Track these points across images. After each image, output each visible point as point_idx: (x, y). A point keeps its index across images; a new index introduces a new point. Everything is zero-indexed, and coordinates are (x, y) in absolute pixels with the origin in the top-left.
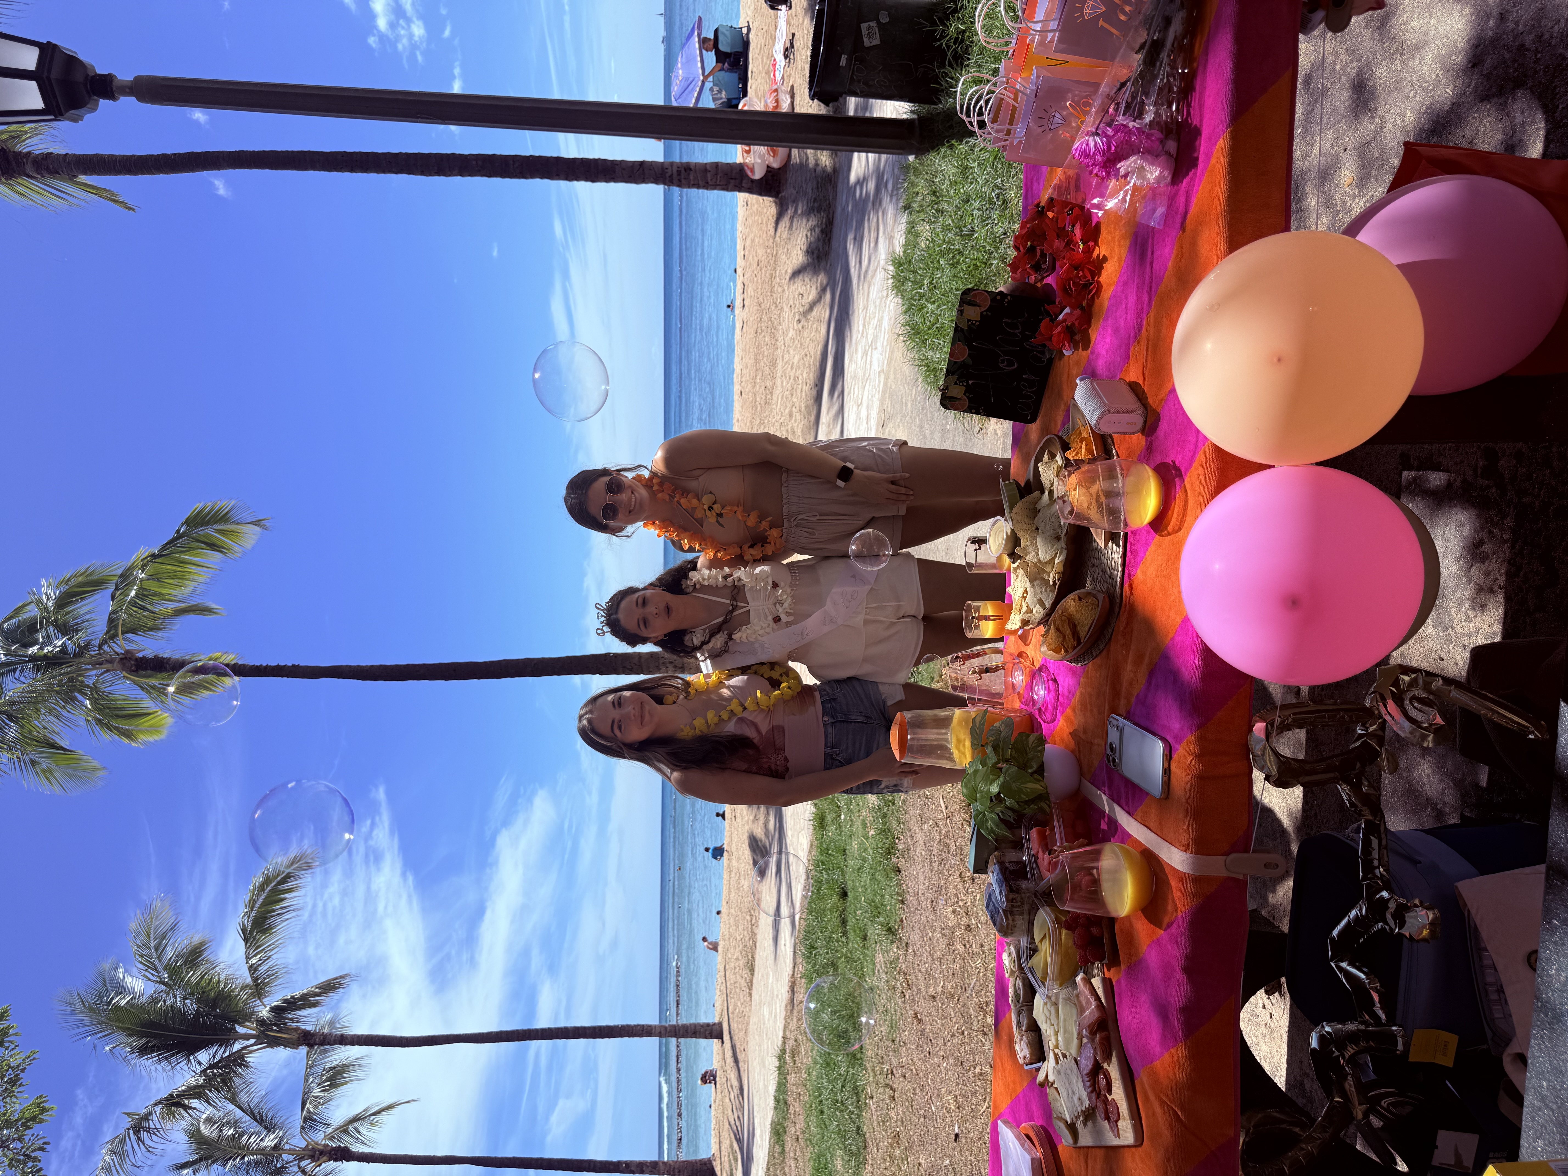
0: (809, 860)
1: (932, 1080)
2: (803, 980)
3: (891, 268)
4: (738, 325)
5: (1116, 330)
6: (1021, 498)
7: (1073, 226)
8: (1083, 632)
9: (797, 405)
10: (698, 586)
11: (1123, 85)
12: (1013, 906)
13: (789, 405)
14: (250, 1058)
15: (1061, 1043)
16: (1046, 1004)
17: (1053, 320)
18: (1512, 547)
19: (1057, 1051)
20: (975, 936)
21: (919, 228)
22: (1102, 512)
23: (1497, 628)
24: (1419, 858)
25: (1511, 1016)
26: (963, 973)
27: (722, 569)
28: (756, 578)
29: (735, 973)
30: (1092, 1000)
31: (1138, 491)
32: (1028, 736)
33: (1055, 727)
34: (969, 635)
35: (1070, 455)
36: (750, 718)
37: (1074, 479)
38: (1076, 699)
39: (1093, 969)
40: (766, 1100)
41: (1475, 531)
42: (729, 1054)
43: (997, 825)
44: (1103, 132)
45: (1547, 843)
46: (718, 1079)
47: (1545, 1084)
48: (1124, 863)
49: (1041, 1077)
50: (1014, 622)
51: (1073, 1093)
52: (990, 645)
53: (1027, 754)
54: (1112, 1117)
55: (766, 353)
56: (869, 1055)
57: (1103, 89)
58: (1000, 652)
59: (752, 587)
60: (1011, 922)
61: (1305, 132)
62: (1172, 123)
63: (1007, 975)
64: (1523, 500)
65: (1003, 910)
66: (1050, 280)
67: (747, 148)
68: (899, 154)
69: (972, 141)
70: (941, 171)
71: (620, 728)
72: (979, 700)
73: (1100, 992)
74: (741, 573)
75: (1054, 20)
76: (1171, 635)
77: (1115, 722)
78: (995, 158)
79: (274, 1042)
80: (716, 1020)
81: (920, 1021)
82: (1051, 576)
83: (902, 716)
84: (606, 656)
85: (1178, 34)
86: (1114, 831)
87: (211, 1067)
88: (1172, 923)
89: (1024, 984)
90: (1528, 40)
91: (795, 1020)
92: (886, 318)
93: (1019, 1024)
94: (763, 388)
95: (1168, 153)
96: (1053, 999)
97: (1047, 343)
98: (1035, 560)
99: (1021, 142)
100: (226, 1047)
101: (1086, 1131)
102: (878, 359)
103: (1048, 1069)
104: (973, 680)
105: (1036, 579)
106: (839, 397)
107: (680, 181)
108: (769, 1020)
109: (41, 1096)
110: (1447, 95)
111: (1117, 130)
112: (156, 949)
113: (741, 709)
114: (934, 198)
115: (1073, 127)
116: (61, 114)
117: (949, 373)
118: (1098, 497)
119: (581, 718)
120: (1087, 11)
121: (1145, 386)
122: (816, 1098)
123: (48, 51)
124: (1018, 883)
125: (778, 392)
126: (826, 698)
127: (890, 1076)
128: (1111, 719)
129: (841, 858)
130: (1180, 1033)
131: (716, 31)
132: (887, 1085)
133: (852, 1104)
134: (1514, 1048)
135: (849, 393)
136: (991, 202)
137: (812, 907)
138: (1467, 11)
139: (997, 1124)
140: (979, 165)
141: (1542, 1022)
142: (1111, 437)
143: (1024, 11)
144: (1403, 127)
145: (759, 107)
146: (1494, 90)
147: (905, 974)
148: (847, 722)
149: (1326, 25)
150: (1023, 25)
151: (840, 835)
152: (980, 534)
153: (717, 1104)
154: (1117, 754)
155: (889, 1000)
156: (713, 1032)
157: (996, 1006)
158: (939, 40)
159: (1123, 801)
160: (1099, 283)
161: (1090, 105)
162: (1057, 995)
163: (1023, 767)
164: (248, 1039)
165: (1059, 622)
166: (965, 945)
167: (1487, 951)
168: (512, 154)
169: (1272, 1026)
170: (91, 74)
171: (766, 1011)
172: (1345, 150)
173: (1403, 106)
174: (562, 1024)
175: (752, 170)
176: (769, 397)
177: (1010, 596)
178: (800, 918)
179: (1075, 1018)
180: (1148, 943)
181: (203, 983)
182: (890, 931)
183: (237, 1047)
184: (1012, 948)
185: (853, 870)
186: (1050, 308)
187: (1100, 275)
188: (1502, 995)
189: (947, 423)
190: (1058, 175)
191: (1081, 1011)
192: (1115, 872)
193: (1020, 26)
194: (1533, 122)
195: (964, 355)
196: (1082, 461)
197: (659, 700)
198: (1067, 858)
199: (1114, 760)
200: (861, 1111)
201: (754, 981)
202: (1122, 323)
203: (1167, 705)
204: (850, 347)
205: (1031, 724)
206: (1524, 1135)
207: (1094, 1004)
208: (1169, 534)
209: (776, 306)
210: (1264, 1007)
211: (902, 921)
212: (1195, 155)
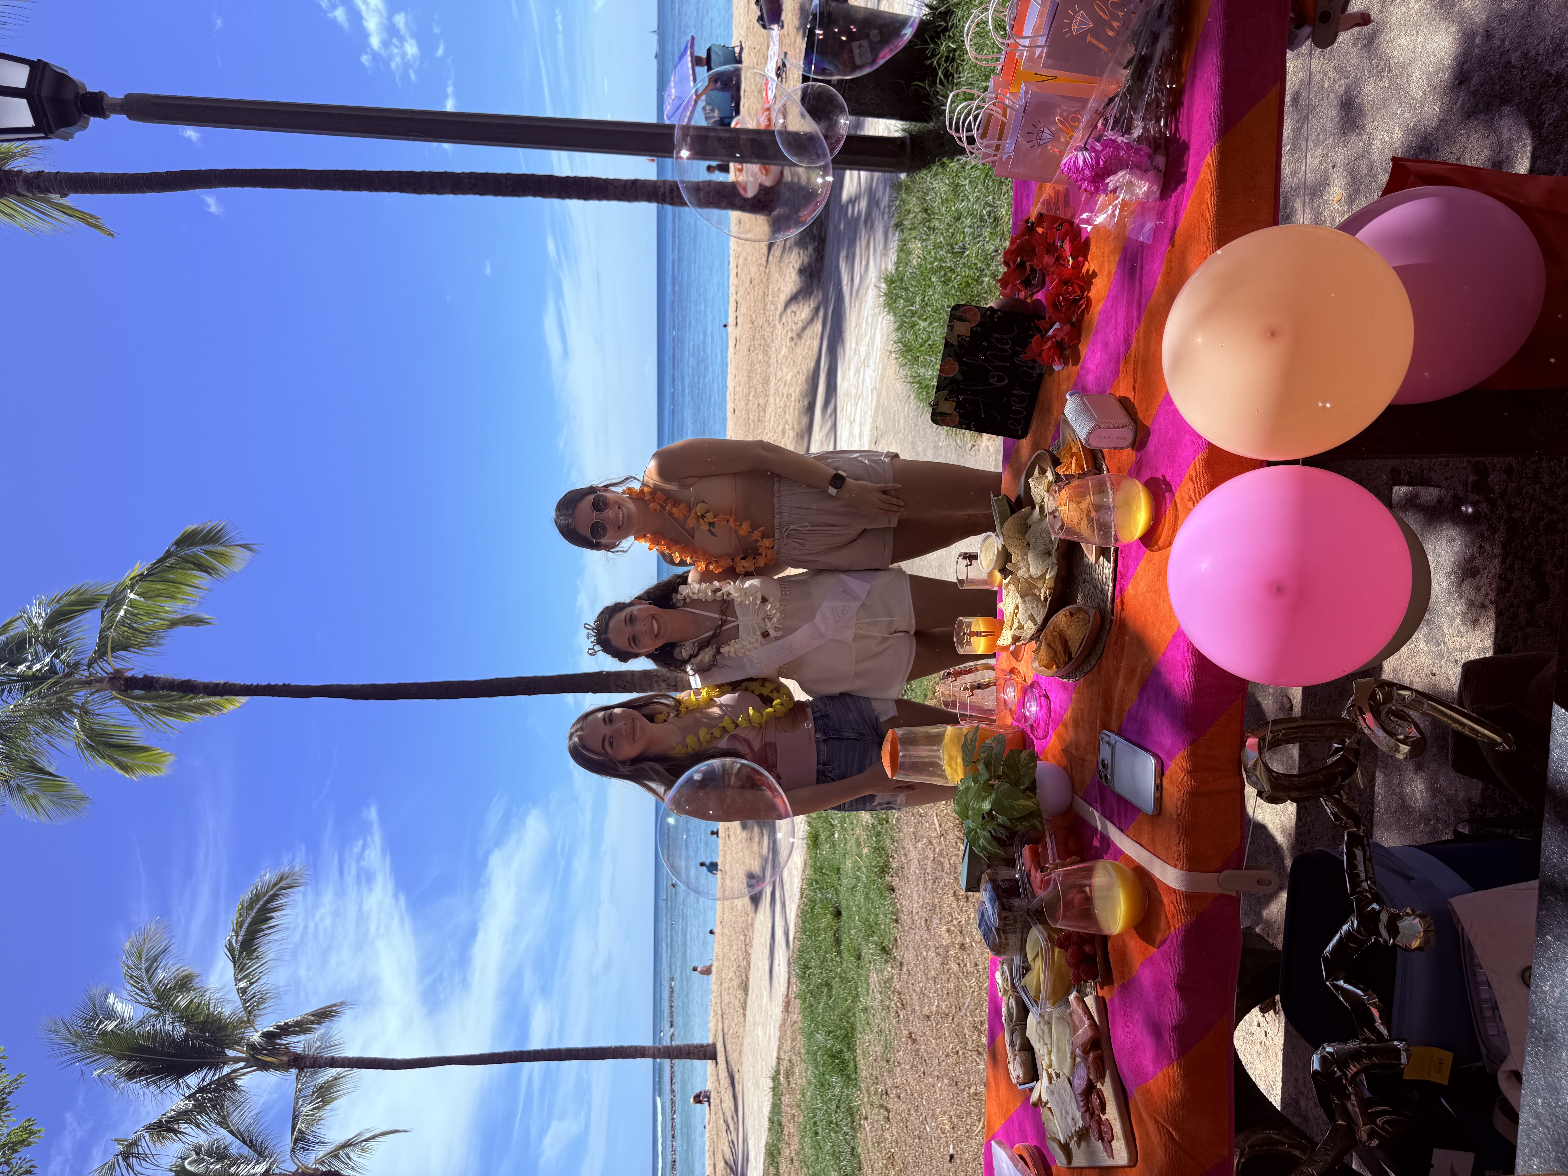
0: (803, 880)
1: (926, 1100)
2: (797, 1000)
3: (883, 286)
4: (731, 343)
5: (1106, 345)
6: (1012, 514)
7: (1063, 242)
8: (1074, 647)
9: (790, 422)
10: (688, 600)
11: (1111, 100)
12: (1005, 924)
13: (782, 423)
14: (239, 1082)
15: (1054, 1063)
16: (1039, 1023)
17: (1043, 336)
18: (1503, 562)
19: (1050, 1070)
20: (969, 955)
21: (911, 246)
22: (1092, 526)
23: (1489, 643)
24: (1412, 874)
25: (1505, 1033)
26: (957, 993)
27: (711, 583)
28: (745, 593)
29: (729, 994)
30: (1085, 1019)
31: (1128, 506)
32: (1020, 752)
33: (1047, 743)
34: (961, 651)
35: (1061, 470)
36: (742, 735)
37: (1064, 494)
38: (1068, 715)
39: (1086, 987)
40: (760, 1121)
41: (1466, 546)
42: (723, 1074)
43: (989, 843)
44: (1092, 147)
45: (1539, 858)
46: (712, 1100)
47: (1540, 1101)
48: (1118, 882)
49: (1034, 1097)
50: (1005, 638)
51: (1067, 1113)
52: (983, 661)
53: (1019, 771)
54: (1106, 1137)
55: (759, 371)
56: (864, 1075)
57: (1092, 104)
58: (992, 668)
59: (741, 602)
60: (1003, 941)
61: (1294, 148)
62: (1160, 138)
63: (1000, 994)
64: (1514, 515)
65: (996, 929)
66: (1039, 296)
67: (739, 166)
68: (891, 172)
69: (963, 159)
70: (933, 189)
71: (611, 744)
72: (971, 716)
73: (1093, 1010)
74: (731, 588)
75: (1042, 35)
76: (1162, 651)
77: (1107, 739)
78: (986, 176)
79: (264, 1066)
80: (710, 1041)
81: (914, 1041)
82: (1043, 592)
83: (893, 733)
84: (599, 674)
85: (1166, 50)
86: (1107, 848)
87: (201, 1090)
88: (1165, 941)
89: (1017, 1003)
90: (1514, 57)
91: (789, 1041)
92: (878, 336)
93: (1012, 1044)
94: (756, 405)
95: (1157, 168)
96: (1046, 1018)
97: (1037, 359)
98: (1026, 576)
99: (1010, 157)
100: (216, 1070)
101: (1079, 1151)
102: (870, 376)
103: (1041, 1088)
104: (965, 696)
105: (1027, 595)
106: (831, 415)
107: (672, 199)
108: (763, 1041)
109: (29, 1120)
110: (1434, 112)
111: (1105, 145)
112: (147, 971)
113: (734, 726)
114: (925, 216)
115: (1061, 142)
116: (52, 132)
117: (939, 388)
118: (1089, 511)
119: (571, 735)
120: (1075, 27)
121: (1135, 402)
122: (811, 1119)
123: (38, 69)
124: (1011, 901)
125: (770, 409)
126: (818, 714)
127: (884, 1096)
128: (1103, 736)
129: (835, 877)
130: (1173, 1052)
131: (709, 50)
132: (881, 1106)
133: (847, 1125)
134: (1509, 1065)
135: (842, 410)
136: (982, 219)
137: (806, 927)
138: (1453, 29)
139: (991, 1144)
140: (970, 182)
141: (1537, 1039)
142: (1101, 452)
143: (1012, 27)
144: (1391, 144)
145: (751, 125)
146: (1481, 107)
147: (899, 993)
148: (839, 739)
149: (1313, 40)
150: (1012, 41)
151: (834, 853)
152: (971, 550)
153: (711, 1125)
154: (1109, 771)
155: (883, 1020)
156: (707, 1053)
157: (990, 1025)
158: (930, 58)
159: (1115, 818)
160: (1088, 298)
161: (1078, 121)
162: (1050, 1014)
163: (1015, 784)
164: (237, 1062)
165: (1049, 637)
166: (959, 964)
167: (1481, 967)
168: (505, 172)
169: (1267, 1044)
170: (82, 92)
171: (760, 1032)
172: (1334, 167)
173: (1391, 123)
174: (555, 1045)
175: (745, 189)
176: (762, 414)
177: (1002, 612)
178: (794, 938)
179: (1068, 1037)
180: (1141, 961)
181: (193, 1006)
182: (884, 950)
183: (226, 1070)
184: (1005, 967)
185: (847, 889)
186: (1039, 323)
187: (1089, 290)
188: (1496, 1012)
189: (939, 440)
190: (1048, 190)
191: (1075, 1030)
192: (1109, 888)
193: (1009, 42)
194: (1520, 138)
195: (955, 371)
196: (1073, 476)
197: (651, 718)
198: (1059, 875)
199: (1106, 776)
200: (855, 1132)
201: (749, 1001)
202: (1112, 339)
203: (1159, 721)
204: (842, 365)
205: (1024, 741)
206: (1519, 1153)
207: (1087, 1023)
208: (1160, 549)
209: (769, 324)
210: (1259, 1025)
211: (896, 940)
212: (1184, 170)
